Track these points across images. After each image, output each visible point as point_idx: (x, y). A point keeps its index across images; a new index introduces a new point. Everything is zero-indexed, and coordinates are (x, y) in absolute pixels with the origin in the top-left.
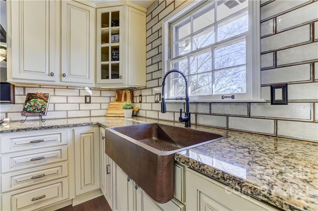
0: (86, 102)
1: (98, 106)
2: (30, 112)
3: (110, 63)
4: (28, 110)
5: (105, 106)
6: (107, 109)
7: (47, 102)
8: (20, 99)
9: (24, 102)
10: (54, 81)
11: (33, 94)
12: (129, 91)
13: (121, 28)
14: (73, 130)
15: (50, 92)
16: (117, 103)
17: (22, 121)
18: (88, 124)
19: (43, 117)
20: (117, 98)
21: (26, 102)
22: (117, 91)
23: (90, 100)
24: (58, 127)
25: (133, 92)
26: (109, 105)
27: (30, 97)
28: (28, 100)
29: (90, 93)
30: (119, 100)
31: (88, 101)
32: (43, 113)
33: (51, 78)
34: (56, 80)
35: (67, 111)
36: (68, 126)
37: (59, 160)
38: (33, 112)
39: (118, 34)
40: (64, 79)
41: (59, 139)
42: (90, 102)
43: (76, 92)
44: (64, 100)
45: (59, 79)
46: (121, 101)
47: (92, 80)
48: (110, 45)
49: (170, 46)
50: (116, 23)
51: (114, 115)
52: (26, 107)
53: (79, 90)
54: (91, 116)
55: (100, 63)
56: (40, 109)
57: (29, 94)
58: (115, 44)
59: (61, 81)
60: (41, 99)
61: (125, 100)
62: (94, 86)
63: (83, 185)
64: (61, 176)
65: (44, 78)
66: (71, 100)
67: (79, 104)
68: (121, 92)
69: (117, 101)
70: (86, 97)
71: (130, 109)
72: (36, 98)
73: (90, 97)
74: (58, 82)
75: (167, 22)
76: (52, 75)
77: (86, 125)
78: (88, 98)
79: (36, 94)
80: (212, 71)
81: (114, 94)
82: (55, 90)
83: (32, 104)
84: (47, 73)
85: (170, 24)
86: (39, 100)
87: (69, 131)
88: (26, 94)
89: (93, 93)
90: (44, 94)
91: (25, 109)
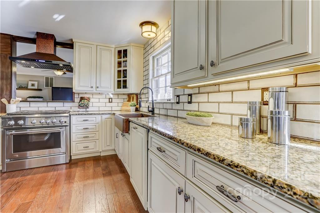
0: (109, 102)
1: (116, 104)
2: (81, 107)
3: (122, 79)
4: (81, 106)
5: (120, 105)
6: (121, 106)
7: (89, 102)
8: (77, 100)
9: (79, 102)
10: (93, 91)
11: (83, 97)
12: (135, 95)
13: (128, 59)
14: (102, 116)
15: (90, 96)
16: (128, 103)
17: (78, 111)
18: (109, 114)
19: (88, 110)
20: (128, 99)
21: (80, 101)
22: (128, 95)
23: (112, 100)
24: (95, 114)
25: (137, 96)
26: (123, 104)
27: (82, 98)
28: (81, 101)
29: (112, 96)
30: (129, 101)
31: (111, 101)
32: (88, 107)
33: (92, 89)
34: (94, 90)
35: (99, 107)
36: (99, 114)
37: (95, 130)
38: (83, 107)
39: (127, 61)
40: (97, 89)
41: (95, 120)
42: (112, 102)
43: (104, 96)
44: (97, 100)
45: (95, 90)
46: (130, 101)
47: (112, 90)
48: (122, 69)
49: (153, 70)
50: (125, 55)
51: (125, 110)
52: (80, 104)
53: (106, 95)
54: (112, 110)
55: (117, 79)
56: (86, 105)
57: (81, 97)
58: (125, 68)
59: (96, 90)
60: (87, 100)
61: (133, 101)
62: (113, 92)
63: (106, 145)
64: (95, 139)
65: (88, 89)
66: (101, 100)
67: (106, 103)
68: (130, 96)
69: (128, 101)
70: (109, 99)
71: (133, 106)
72: (84, 100)
73: (112, 99)
74: (95, 91)
75: (152, 57)
76: (92, 87)
77: (108, 114)
78: (111, 100)
79: (84, 97)
80: (165, 87)
81: (126, 97)
82: (93, 95)
83: (83, 102)
84: (90, 86)
85: (153, 57)
86: (86, 100)
87: (100, 116)
88: (80, 97)
89: (113, 96)
90: (88, 97)
91: (79, 105)
